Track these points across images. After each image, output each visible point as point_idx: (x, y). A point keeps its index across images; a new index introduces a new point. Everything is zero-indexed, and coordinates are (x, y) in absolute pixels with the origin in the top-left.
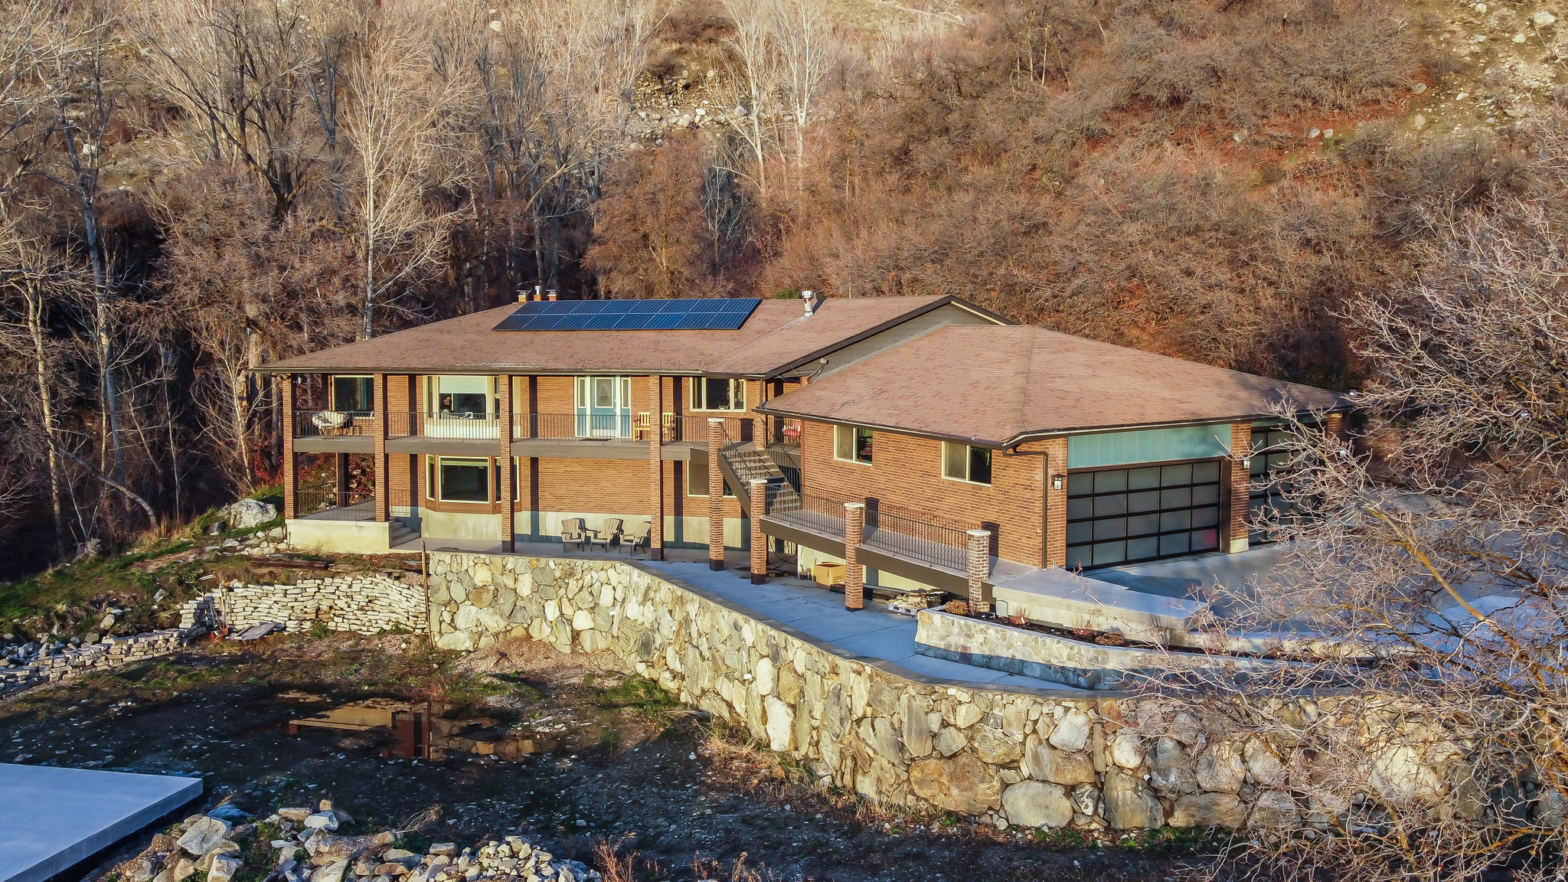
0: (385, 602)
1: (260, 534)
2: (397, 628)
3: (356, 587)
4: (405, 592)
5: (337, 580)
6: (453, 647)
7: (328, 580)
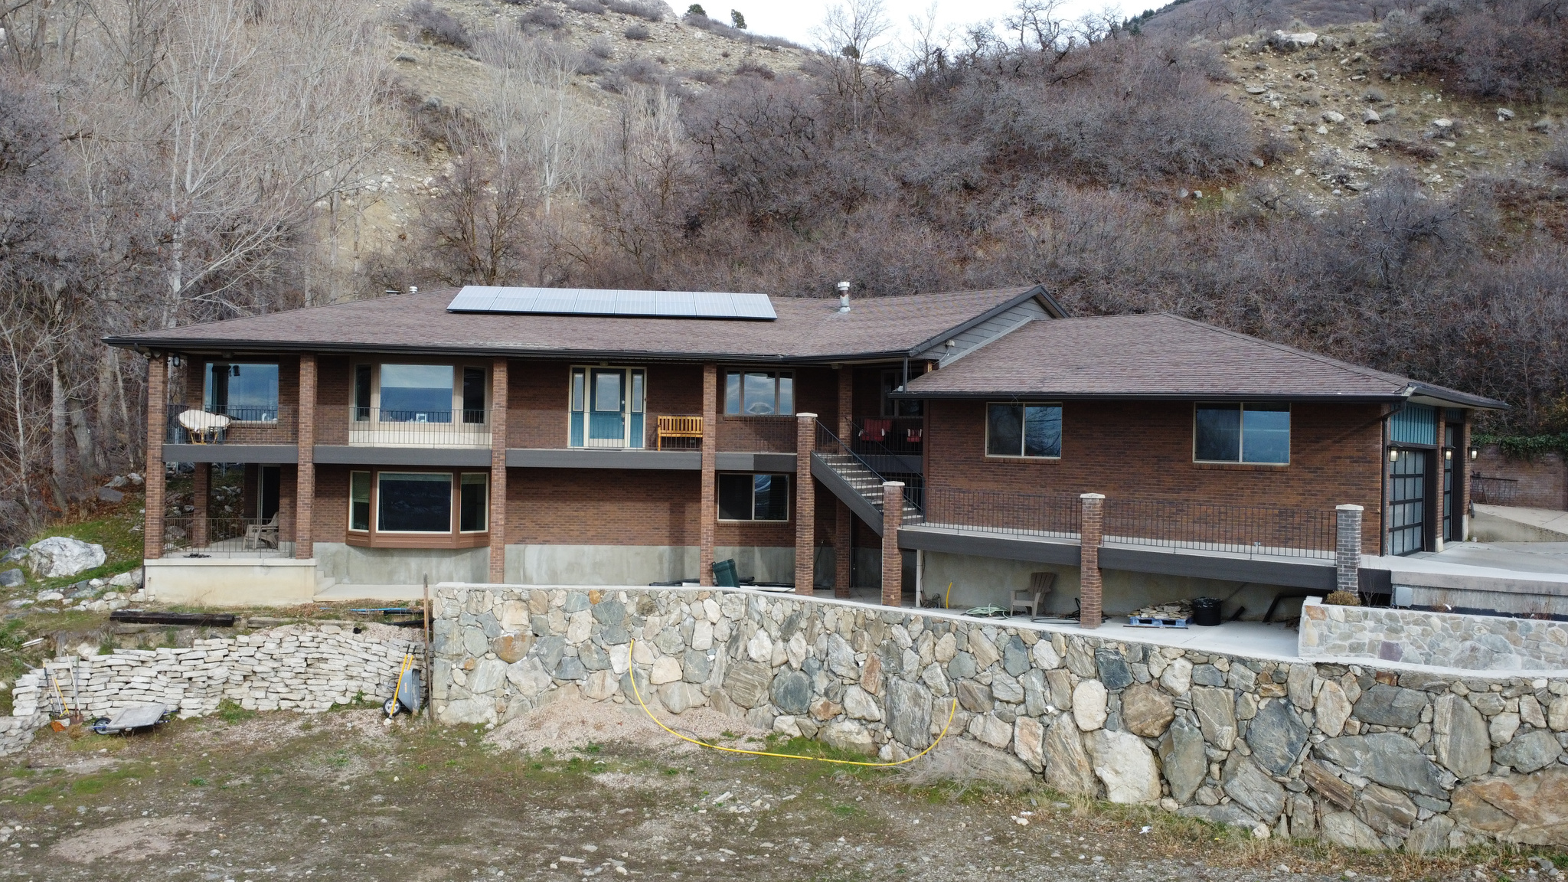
0: (338, 663)
1: (95, 582)
2: (359, 699)
3: (289, 646)
4: (375, 648)
5: (257, 638)
6: (466, 719)
7: (242, 639)
